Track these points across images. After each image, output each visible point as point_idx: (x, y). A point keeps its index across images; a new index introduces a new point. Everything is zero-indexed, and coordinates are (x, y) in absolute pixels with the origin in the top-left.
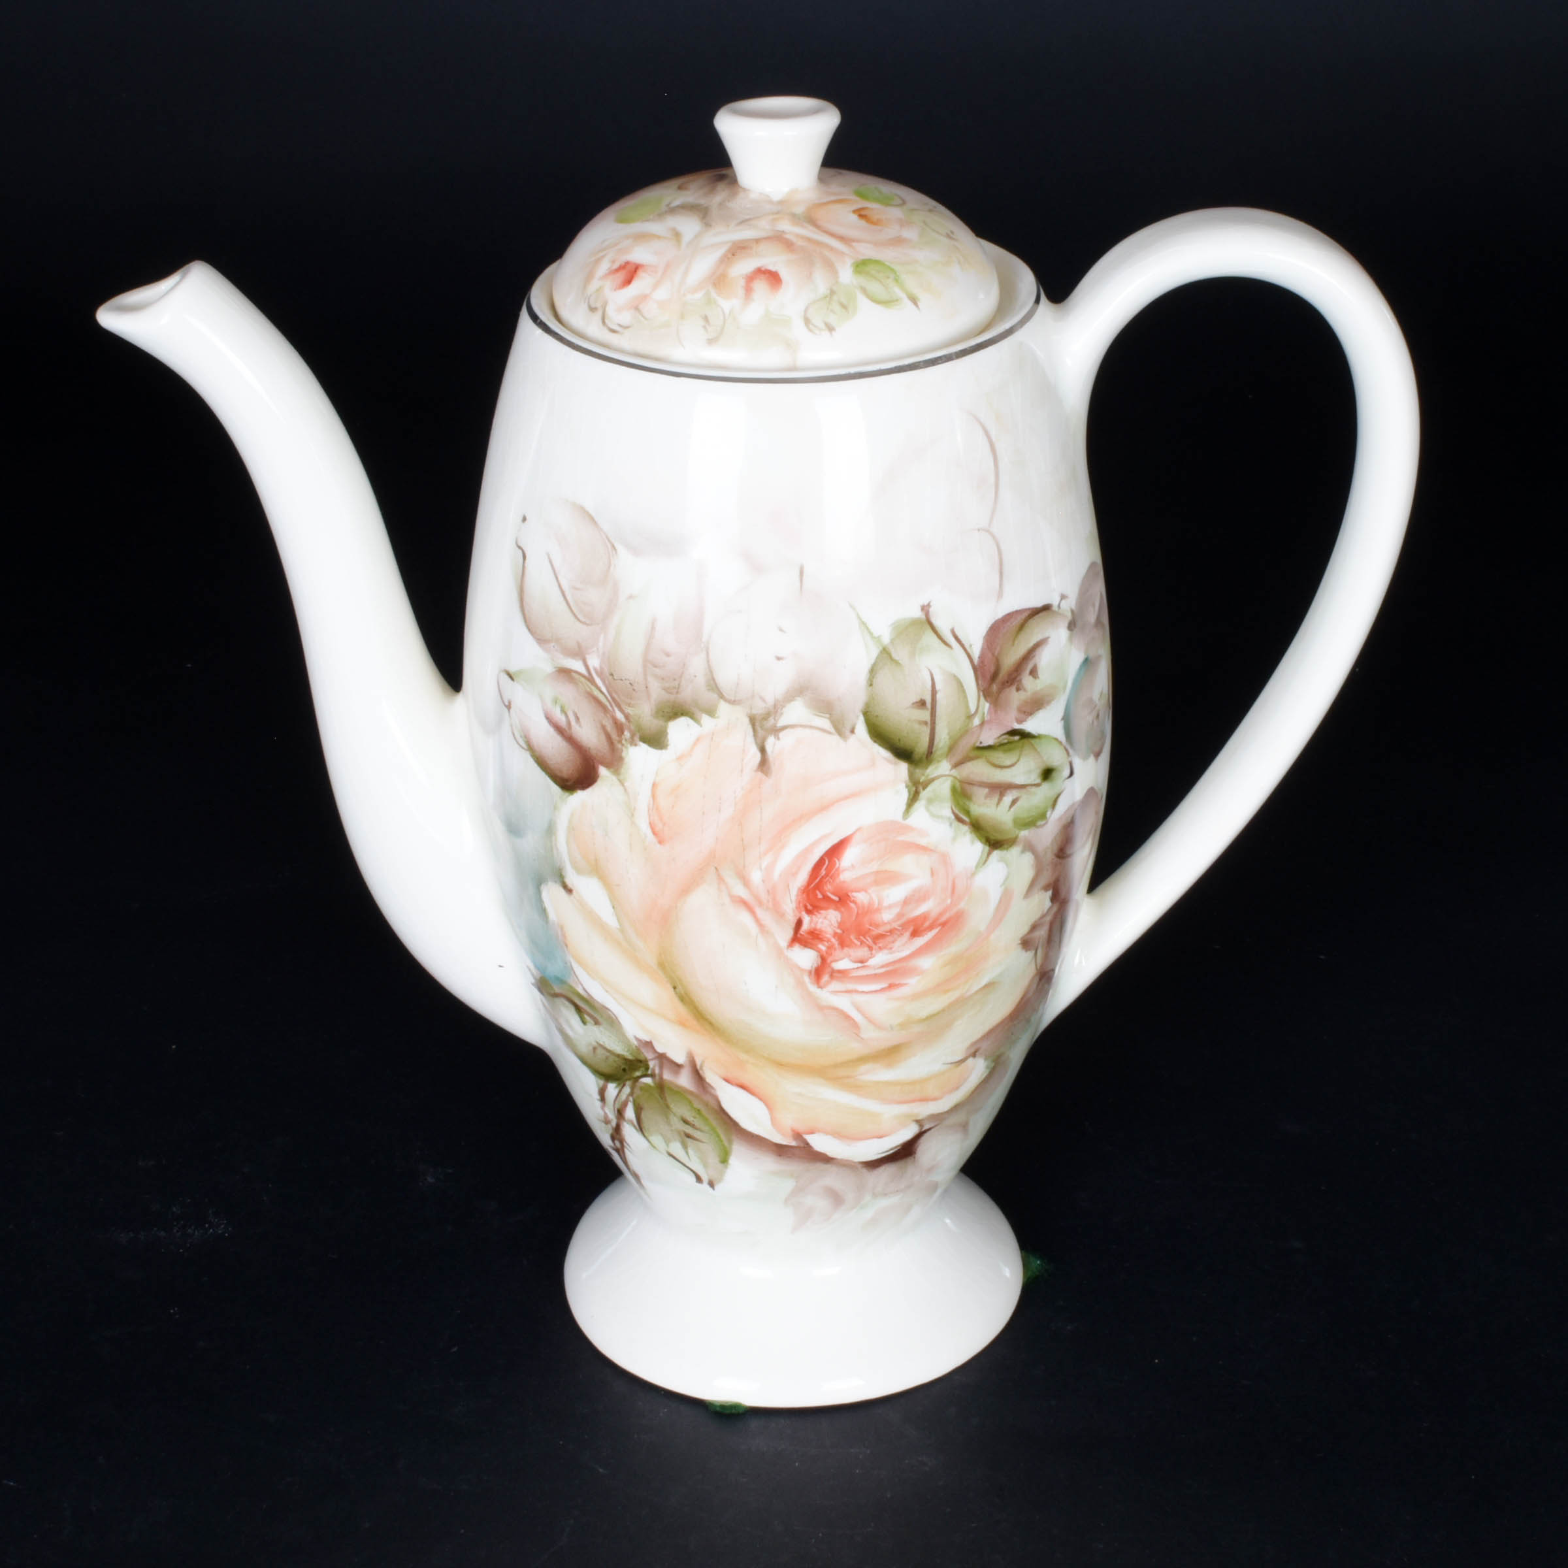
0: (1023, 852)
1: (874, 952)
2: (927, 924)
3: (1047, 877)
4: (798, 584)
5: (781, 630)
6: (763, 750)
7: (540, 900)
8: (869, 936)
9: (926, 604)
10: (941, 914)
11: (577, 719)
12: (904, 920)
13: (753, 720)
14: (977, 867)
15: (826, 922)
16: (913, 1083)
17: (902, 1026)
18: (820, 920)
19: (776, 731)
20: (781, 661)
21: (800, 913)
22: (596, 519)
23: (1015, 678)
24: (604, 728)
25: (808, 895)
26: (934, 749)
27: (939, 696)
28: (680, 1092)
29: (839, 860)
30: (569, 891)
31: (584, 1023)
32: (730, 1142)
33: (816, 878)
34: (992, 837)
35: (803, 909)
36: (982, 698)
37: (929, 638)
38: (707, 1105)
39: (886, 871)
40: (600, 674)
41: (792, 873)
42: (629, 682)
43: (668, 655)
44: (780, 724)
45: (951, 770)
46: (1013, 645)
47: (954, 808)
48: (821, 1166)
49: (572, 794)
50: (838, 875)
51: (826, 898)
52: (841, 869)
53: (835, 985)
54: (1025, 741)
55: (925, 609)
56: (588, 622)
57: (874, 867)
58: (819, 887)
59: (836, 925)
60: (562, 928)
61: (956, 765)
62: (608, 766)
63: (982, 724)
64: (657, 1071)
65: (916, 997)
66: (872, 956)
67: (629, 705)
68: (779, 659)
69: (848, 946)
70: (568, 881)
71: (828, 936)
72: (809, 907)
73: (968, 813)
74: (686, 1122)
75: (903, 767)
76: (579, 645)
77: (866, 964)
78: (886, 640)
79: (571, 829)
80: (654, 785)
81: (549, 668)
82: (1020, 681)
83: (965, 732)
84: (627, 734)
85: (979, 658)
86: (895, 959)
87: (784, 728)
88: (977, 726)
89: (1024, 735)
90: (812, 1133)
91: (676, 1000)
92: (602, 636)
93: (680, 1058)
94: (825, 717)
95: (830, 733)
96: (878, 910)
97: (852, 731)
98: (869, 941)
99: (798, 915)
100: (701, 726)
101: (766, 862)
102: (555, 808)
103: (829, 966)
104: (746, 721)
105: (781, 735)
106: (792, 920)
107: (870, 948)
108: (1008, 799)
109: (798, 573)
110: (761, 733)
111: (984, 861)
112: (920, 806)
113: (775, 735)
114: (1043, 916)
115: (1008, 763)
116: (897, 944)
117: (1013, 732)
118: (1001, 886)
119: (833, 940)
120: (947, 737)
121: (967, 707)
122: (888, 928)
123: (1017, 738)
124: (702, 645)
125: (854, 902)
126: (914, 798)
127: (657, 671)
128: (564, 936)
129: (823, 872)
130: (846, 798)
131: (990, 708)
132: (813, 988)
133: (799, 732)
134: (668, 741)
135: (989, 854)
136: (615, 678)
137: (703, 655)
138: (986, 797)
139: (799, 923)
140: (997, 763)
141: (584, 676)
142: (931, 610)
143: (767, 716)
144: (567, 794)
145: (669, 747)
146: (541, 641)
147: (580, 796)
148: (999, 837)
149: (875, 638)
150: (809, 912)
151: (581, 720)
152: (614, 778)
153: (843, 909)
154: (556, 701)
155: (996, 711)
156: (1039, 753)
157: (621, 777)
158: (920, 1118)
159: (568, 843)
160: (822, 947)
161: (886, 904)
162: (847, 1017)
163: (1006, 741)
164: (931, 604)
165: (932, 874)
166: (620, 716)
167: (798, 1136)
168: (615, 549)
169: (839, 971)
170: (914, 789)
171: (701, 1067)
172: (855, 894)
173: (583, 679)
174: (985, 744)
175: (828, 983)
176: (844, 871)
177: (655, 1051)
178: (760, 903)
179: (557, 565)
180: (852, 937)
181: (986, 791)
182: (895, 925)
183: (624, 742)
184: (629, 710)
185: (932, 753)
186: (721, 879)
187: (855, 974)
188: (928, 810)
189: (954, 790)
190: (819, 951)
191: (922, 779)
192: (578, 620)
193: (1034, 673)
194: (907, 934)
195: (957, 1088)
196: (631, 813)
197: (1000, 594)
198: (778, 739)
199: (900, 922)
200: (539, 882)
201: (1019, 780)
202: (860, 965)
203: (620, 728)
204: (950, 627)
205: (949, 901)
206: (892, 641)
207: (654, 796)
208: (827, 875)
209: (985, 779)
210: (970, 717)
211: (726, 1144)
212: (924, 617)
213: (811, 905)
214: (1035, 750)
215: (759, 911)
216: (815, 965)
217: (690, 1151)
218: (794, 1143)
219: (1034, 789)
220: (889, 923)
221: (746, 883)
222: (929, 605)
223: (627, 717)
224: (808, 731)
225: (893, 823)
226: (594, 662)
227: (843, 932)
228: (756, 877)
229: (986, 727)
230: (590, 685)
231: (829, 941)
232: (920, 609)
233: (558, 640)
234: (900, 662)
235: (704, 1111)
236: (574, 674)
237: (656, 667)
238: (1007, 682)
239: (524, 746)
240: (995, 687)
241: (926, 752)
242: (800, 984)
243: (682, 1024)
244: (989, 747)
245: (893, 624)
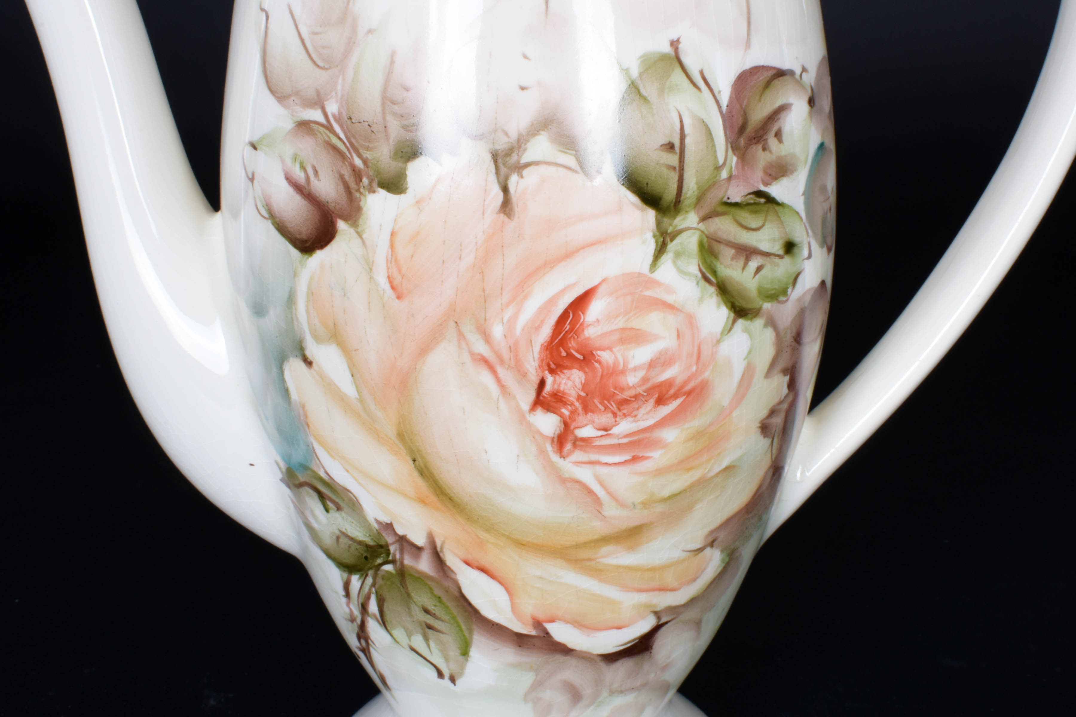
0: (766, 325)
1: (618, 419)
2: (672, 392)
3: (784, 362)
4: (544, 6)
5: (525, 57)
6: (505, 190)
7: (282, 380)
8: (614, 401)
9: (675, 39)
10: (686, 382)
11: (316, 172)
12: (649, 385)
13: (495, 157)
14: (722, 333)
15: (570, 383)
16: (653, 569)
17: (645, 504)
18: (564, 381)
19: (520, 168)
20: (525, 91)
21: (543, 372)
23: (761, 137)
24: (342, 177)
25: (551, 353)
26: (682, 198)
27: (688, 141)
28: (421, 578)
29: (583, 313)
30: (308, 363)
31: (327, 510)
32: (471, 631)
33: (561, 334)
34: (737, 304)
35: (546, 368)
36: (730, 150)
37: (678, 76)
38: (447, 591)
39: (632, 329)
40: (339, 120)
41: (535, 326)
42: (366, 124)
44: (525, 159)
45: (698, 224)
46: (760, 100)
47: (701, 264)
48: (560, 658)
49: (311, 255)
50: (583, 330)
51: (570, 355)
52: (585, 325)
53: (578, 455)
54: (770, 206)
55: (675, 44)
56: (326, 67)
57: (620, 323)
58: (562, 343)
59: (580, 386)
60: (303, 407)
61: (704, 219)
62: (346, 218)
63: (730, 178)
64: (398, 556)
65: (660, 472)
66: (616, 424)
67: (368, 149)
68: (523, 88)
69: (592, 411)
70: (308, 353)
71: (572, 399)
72: (553, 366)
73: (714, 273)
74: (427, 611)
75: (651, 214)
76: (318, 93)
77: (609, 432)
78: (635, 73)
79: (311, 294)
80: (393, 234)
81: (289, 125)
82: (766, 140)
83: (713, 184)
84: (365, 181)
85: (727, 106)
86: (640, 428)
87: (528, 165)
88: (724, 179)
89: (770, 200)
90: (552, 621)
91: (416, 474)
92: (341, 78)
93: (420, 540)
94: (571, 154)
95: (576, 172)
96: (623, 372)
97: (599, 172)
98: (614, 407)
99: (541, 375)
101: (507, 315)
102: (295, 274)
103: (573, 433)
104: (488, 157)
105: (525, 172)
106: (535, 381)
107: (615, 415)
108: (753, 264)
110: (503, 170)
111: (729, 329)
112: (667, 259)
113: (518, 172)
114: (781, 402)
115: (754, 225)
116: (642, 411)
117: (759, 194)
118: (745, 359)
119: (577, 404)
120: (695, 188)
121: (716, 157)
122: (632, 392)
123: (763, 200)
125: (599, 362)
126: (661, 250)
127: (396, 108)
128: (306, 416)
129: (567, 327)
130: (592, 244)
131: (737, 163)
132: (555, 458)
133: (543, 169)
134: (407, 184)
135: (734, 322)
136: (354, 121)
138: (732, 259)
139: (542, 384)
140: (744, 223)
141: (322, 125)
142: (681, 46)
143: (509, 152)
144: (306, 256)
145: (408, 191)
146: (282, 99)
147: (319, 255)
148: (744, 305)
149: (624, 69)
150: (552, 372)
151: (320, 173)
152: (352, 231)
153: (587, 369)
154: (295, 158)
155: (743, 168)
156: (782, 223)
157: (359, 230)
158: (658, 609)
159: (307, 311)
160: (566, 412)
161: (631, 365)
162: (590, 492)
163: (752, 202)
164: (681, 40)
165: (678, 336)
166: (358, 162)
167: (538, 624)
169: (583, 439)
170: (662, 239)
171: (442, 548)
172: (599, 353)
173: (321, 129)
174: (733, 200)
175: (570, 453)
176: (589, 325)
177: (396, 534)
178: (502, 361)
179: (297, 13)
180: (596, 401)
181: (733, 251)
182: (640, 390)
183: (362, 190)
184: (367, 155)
185: (680, 201)
186: (461, 335)
187: (598, 443)
188: (674, 263)
189: (701, 245)
190: (561, 415)
191: (670, 230)
192: (318, 66)
193: (778, 135)
194: (652, 402)
195: (694, 580)
196: (369, 267)
197: (748, 44)
198: (522, 177)
199: (644, 388)
200: (281, 360)
201: (765, 246)
202: (603, 433)
203: (357, 174)
204: (700, 69)
205: (694, 368)
206: (641, 75)
207: (392, 246)
208: (571, 330)
209: (732, 239)
210: (718, 168)
211: (466, 634)
212: (673, 53)
213: (555, 364)
214: (779, 217)
215: (501, 371)
216: (558, 432)
217: (432, 644)
218: (533, 633)
219: (777, 260)
220: (634, 387)
221: (487, 338)
222: (678, 41)
223: (365, 162)
224: (553, 169)
225: (640, 275)
226: (333, 108)
227: (587, 395)
228: (497, 331)
229: (733, 182)
230: (327, 132)
231: (572, 404)
232: (669, 44)
233: (297, 93)
234: (649, 98)
235: (444, 599)
236: (312, 125)
237: (395, 104)
238: (754, 139)
239: (266, 215)
240: (742, 142)
241: (674, 201)
242: (542, 452)
243: (422, 501)
244: (736, 205)
245: (641, 57)
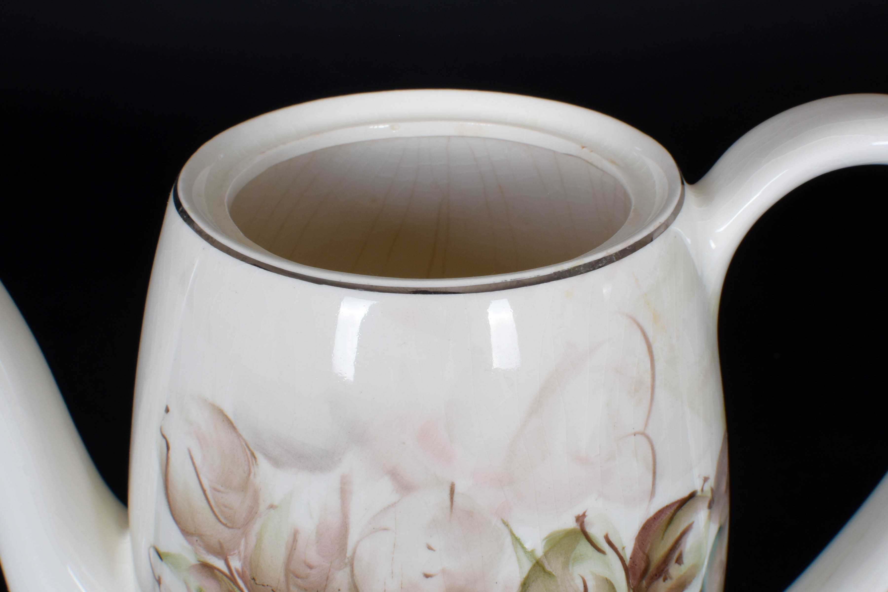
4: (448, 503)
5: (430, 548)
9: (581, 515)
20: (430, 579)
22: (235, 424)
23: (663, 570)
37: (584, 547)
40: (242, 576)
42: (270, 589)
43: (311, 567)
46: (662, 539)
55: (580, 519)
56: (229, 525)
68: (427, 576)
76: (220, 544)
78: (540, 553)
81: (193, 560)
82: (667, 571)
85: (631, 558)
92: (243, 542)
109: (448, 492)
124: (347, 560)
127: (299, 581)
136: (257, 582)
137: (348, 569)
141: (226, 576)
142: (586, 519)
146: (186, 532)
149: (529, 552)
164: (586, 514)
168: (255, 458)
173: (225, 579)
179: (198, 461)
192: (220, 521)
193: (679, 561)
197: (653, 493)
204: (604, 534)
206: (546, 554)
212: (578, 527)
222: (584, 515)
226: (236, 564)
230: (232, 584)
232: (574, 520)
233: (200, 536)
234: (554, 573)
236: (216, 571)
237: (298, 578)
238: (656, 575)
240: (644, 583)
245: (546, 538)
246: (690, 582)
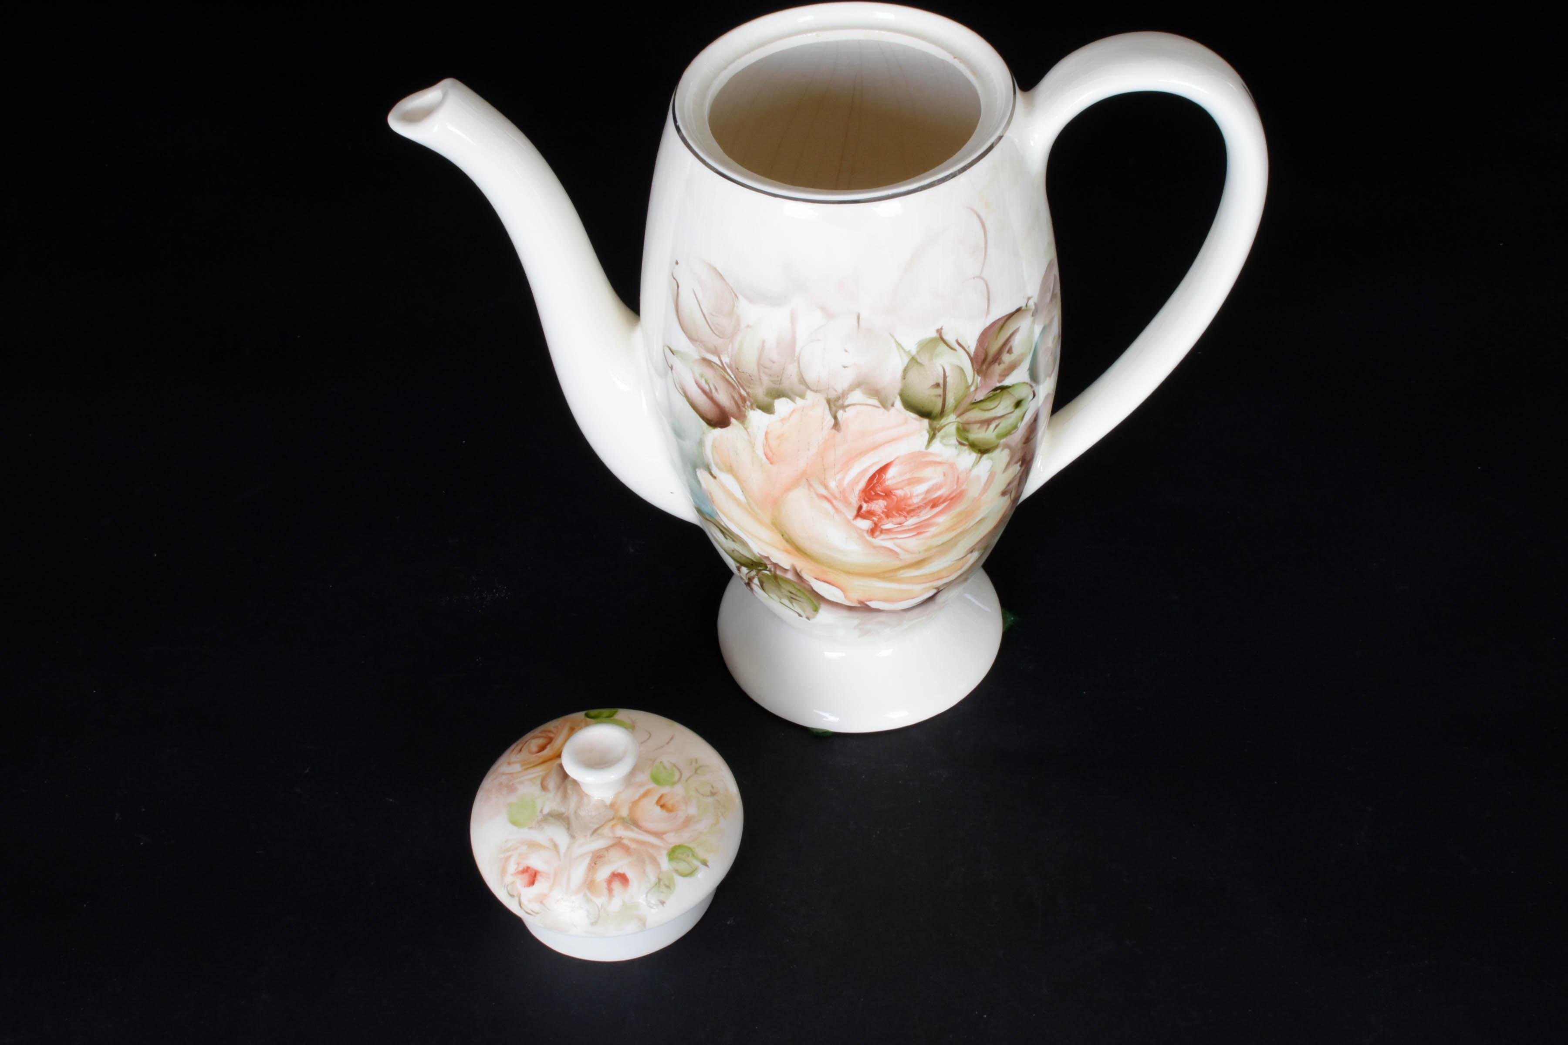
0: (1002, 450)
1: (908, 519)
2: (941, 500)
3: (1019, 455)
4: (857, 324)
5: (846, 351)
6: (835, 418)
7: (696, 475)
8: (905, 512)
9: (940, 328)
10: (950, 495)
11: (716, 389)
12: (927, 500)
13: (829, 402)
14: (972, 466)
15: (877, 506)
16: (934, 573)
17: (926, 550)
18: (873, 506)
19: (844, 407)
20: (846, 368)
21: (861, 502)
22: (724, 277)
23: (998, 358)
24: (733, 398)
25: (866, 494)
26: (945, 410)
27: (948, 379)
28: (787, 581)
29: (885, 474)
30: (715, 477)
31: (726, 538)
32: (819, 604)
33: (871, 484)
34: (982, 449)
35: (863, 500)
36: (976, 375)
37: (942, 347)
38: (804, 588)
39: (915, 478)
40: (730, 367)
41: (855, 482)
42: (748, 375)
43: (773, 362)
44: (847, 403)
45: (956, 418)
46: (996, 339)
47: (958, 439)
48: (876, 614)
49: (714, 429)
50: (885, 482)
51: (877, 494)
52: (886, 479)
53: (883, 536)
54: (1005, 391)
55: (939, 331)
56: (721, 336)
57: (908, 476)
58: (873, 489)
59: (883, 507)
60: (710, 494)
61: (959, 416)
62: (737, 418)
63: (976, 389)
64: (772, 569)
65: (934, 536)
66: (907, 521)
67: (749, 387)
68: (845, 367)
69: (892, 517)
70: (713, 472)
71: (879, 513)
72: (867, 499)
73: (967, 439)
74: (791, 593)
75: (926, 422)
76: (716, 348)
77: (903, 525)
78: (914, 352)
79: (714, 447)
80: (767, 433)
81: (697, 356)
82: (1001, 359)
83: (965, 396)
84: (748, 403)
85: (974, 352)
86: (921, 520)
87: (848, 406)
88: (973, 392)
89: (1003, 388)
90: (870, 600)
91: (784, 542)
92: (730, 346)
93: (787, 567)
94: (875, 399)
95: (879, 407)
96: (911, 497)
97: (893, 405)
98: (905, 514)
99: (859, 504)
100: (795, 403)
101: (838, 477)
102: (703, 433)
103: (880, 527)
104: (825, 402)
105: (847, 409)
106: (856, 506)
107: (906, 517)
108: (993, 426)
109: (856, 318)
110: (834, 408)
111: (977, 462)
112: (936, 443)
113: (843, 410)
114: (1015, 476)
115: (992, 406)
116: (923, 513)
117: (996, 389)
118: (988, 472)
119: (882, 515)
120: (954, 402)
121: (966, 381)
122: (917, 506)
123: (999, 391)
124: (795, 358)
125: (895, 495)
126: (932, 437)
127: (767, 370)
128: (712, 498)
129: (875, 481)
130: (889, 442)
131: (981, 379)
132: (870, 539)
133: (858, 408)
134: (775, 410)
135: (981, 457)
136: (740, 370)
137: (796, 364)
138: (979, 428)
139: (860, 508)
140: (985, 408)
141: (720, 366)
142: (943, 331)
143: (838, 399)
144: (710, 428)
145: (776, 413)
146: (691, 339)
147: (718, 431)
148: (987, 447)
149: (907, 352)
150: (866, 502)
151: (718, 390)
152: (741, 426)
153: (887, 499)
154: (702, 376)
155: (985, 380)
156: (1012, 395)
157: (745, 426)
158: (938, 586)
159: (712, 453)
160: (875, 519)
161: (915, 494)
162: (891, 550)
163: (991, 395)
164: (943, 328)
165: (945, 475)
166: (743, 392)
167: (861, 602)
168: (737, 298)
169: (886, 530)
170: (933, 432)
171: (800, 572)
172: (896, 491)
173: (719, 369)
174: (978, 400)
175: (878, 536)
176: (888, 480)
177: (771, 561)
178: (835, 498)
179: (700, 297)
180: (894, 513)
181: (979, 425)
182: (921, 504)
183: (746, 407)
184: (749, 390)
185: (943, 411)
186: (810, 485)
187: (895, 530)
188: (941, 442)
189: (958, 429)
190: (873, 520)
191: (938, 426)
192: (715, 334)
193: (1010, 351)
194: (929, 508)
195: (961, 568)
196: (753, 446)
197: (988, 312)
198: (845, 411)
199: (924, 502)
200: (695, 467)
201: (999, 414)
202: (899, 525)
203: (744, 400)
204: (955, 339)
205: (955, 487)
206: (918, 352)
207: (766, 438)
208: (877, 483)
209: (978, 419)
210: (968, 387)
211: (817, 604)
212: (938, 336)
213: (867, 498)
214: (1011, 393)
215: (835, 502)
216: (871, 527)
217: (794, 604)
218: (859, 605)
219: (1010, 415)
220: (917, 503)
221: (826, 487)
222: (941, 329)
223: (748, 393)
224: (864, 408)
225: (920, 452)
226: (726, 360)
227: (888, 511)
228: (833, 484)
229: (979, 391)
230: (723, 372)
231: (879, 515)
232: (935, 331)
233: (702, 342)
234: (923, 363)
235: (802, 590)
236: (713, 364)
237: (765, 368)
238: (993, 362)
239: (683, 395)
240: (984, 367)
241: (940, 412)
242: (861, 537)
243: (787, 552)
244: (981, 401)
245: (918, 343)
246: (1019, 365)
